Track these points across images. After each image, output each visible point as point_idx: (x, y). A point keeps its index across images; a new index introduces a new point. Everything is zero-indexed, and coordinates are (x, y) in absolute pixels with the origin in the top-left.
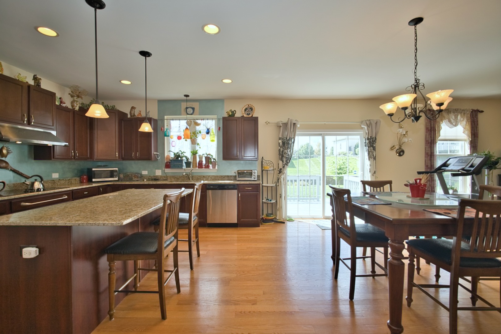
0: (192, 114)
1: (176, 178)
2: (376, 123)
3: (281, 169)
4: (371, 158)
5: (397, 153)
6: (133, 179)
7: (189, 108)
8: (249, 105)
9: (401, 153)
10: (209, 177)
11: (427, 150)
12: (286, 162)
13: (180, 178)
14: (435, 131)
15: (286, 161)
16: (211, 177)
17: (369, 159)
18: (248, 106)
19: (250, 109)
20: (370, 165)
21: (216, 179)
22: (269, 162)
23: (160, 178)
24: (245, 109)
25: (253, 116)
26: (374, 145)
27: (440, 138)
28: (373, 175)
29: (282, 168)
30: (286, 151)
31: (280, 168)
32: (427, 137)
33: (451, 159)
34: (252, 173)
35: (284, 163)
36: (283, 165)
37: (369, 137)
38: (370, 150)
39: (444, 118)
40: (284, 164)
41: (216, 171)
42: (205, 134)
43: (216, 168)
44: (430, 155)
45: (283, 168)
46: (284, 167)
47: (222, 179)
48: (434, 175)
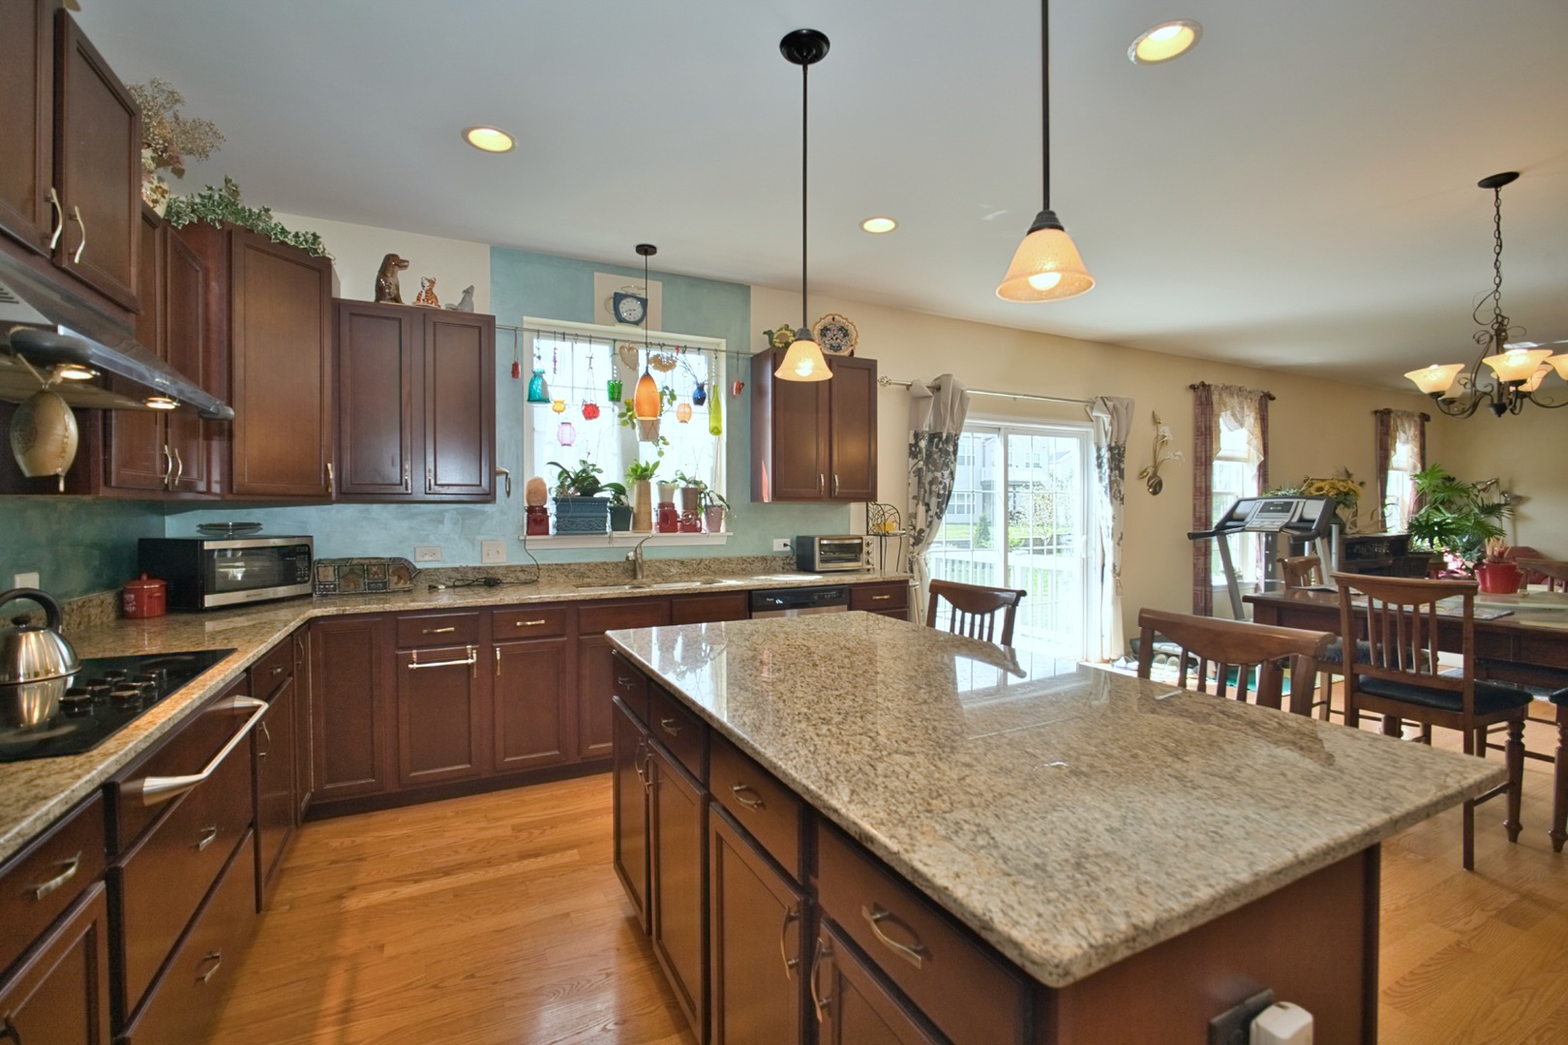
0: (637, 323)
1: (573, 571)
2: (1127, 408)
3: (921, 531)
4: (1116, 499)
5: (1150, 487)
6: (392, 586)
7: (629, 300)
8: (836, 317)
9: (1156, 487)
10: (702, 566)
11: (1198, 479)
12: (938, 507)
13: (590, 574)
14: (1211, 434)
15: (939, 505)
16: (707, 562)
17: (1112, 502)
18: (833, 319)
19: (840, 329)
20: (1114, 518)
21: (725, 572)
22: (888, 508)
23: (505, 575)
24: (822, 330)
25: (855, 356)
26: (1122, 466)
27: (1220, 454)
28: (1119, 544)
29: (924, 527)
30: (938, 475)
31: (918, 529)
32: (1199, 450)
33: (1242, 503)
34: (861, 544)
35: (931, 513)
36: (929, 519)
37: (1113, 444)
38: (1113, 478)
39: (1225, 407)
40: (931, 517)
41: (724, 543)
42: (691, 401)
43: (723, 529)
44: (1203, 492)
45: (928, 527)
46: (930, 525)
47: (743, 570)
48: (1210, 541)
